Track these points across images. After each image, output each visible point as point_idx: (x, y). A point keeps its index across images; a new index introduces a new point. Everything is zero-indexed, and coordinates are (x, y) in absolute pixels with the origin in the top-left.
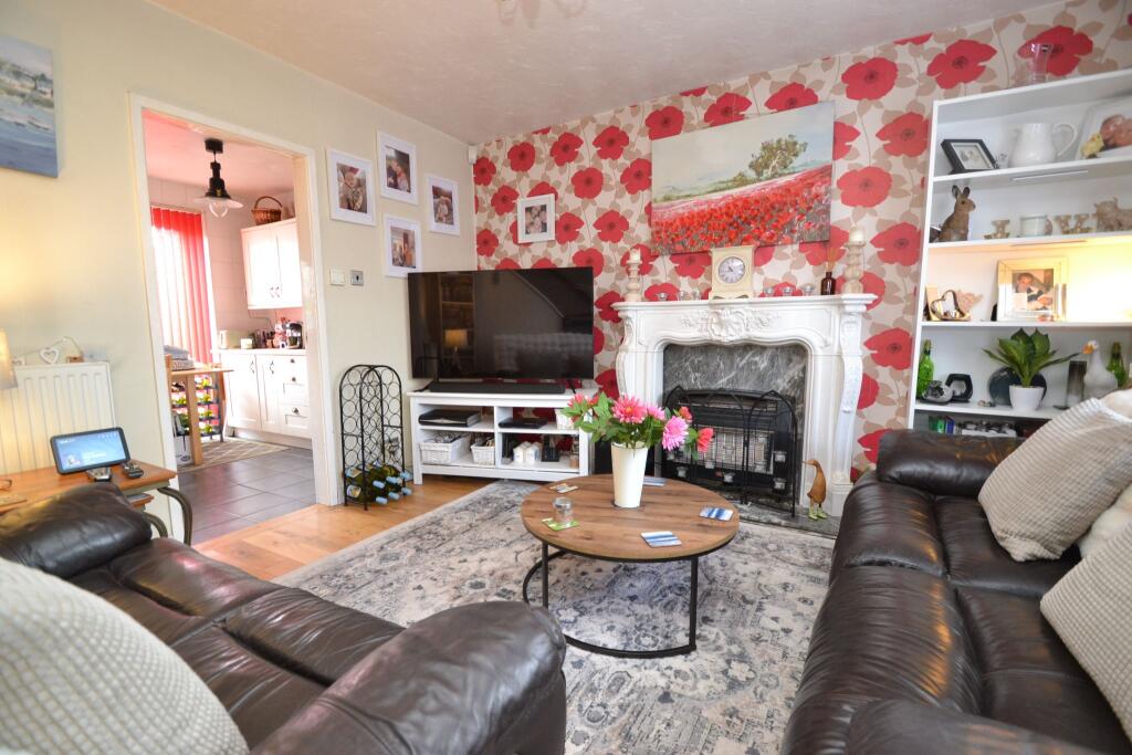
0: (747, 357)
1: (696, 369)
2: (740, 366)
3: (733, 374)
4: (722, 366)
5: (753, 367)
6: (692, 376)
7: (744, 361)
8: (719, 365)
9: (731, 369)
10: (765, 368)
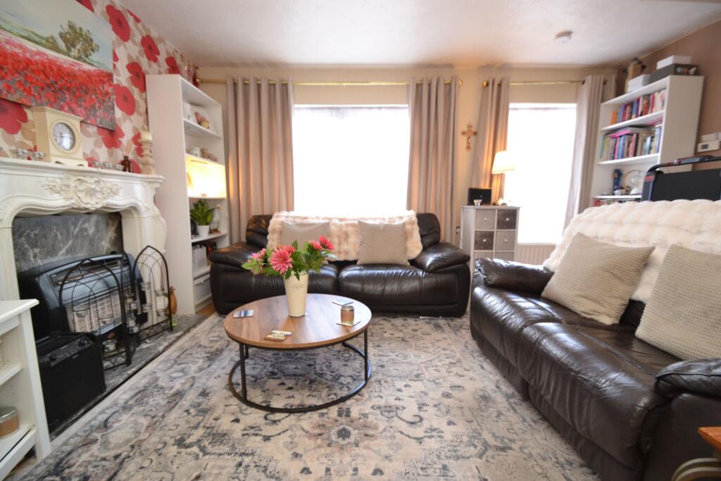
0: (79, 225)
1: (34, 245)
2: (75, 233)
3: (70, 242)
4: (59, 236)
5: (85, 234)
6: (31, 253)
7: (77, 229)
8: (56, 236)
9: (68, 238)
10: (93, 233)
